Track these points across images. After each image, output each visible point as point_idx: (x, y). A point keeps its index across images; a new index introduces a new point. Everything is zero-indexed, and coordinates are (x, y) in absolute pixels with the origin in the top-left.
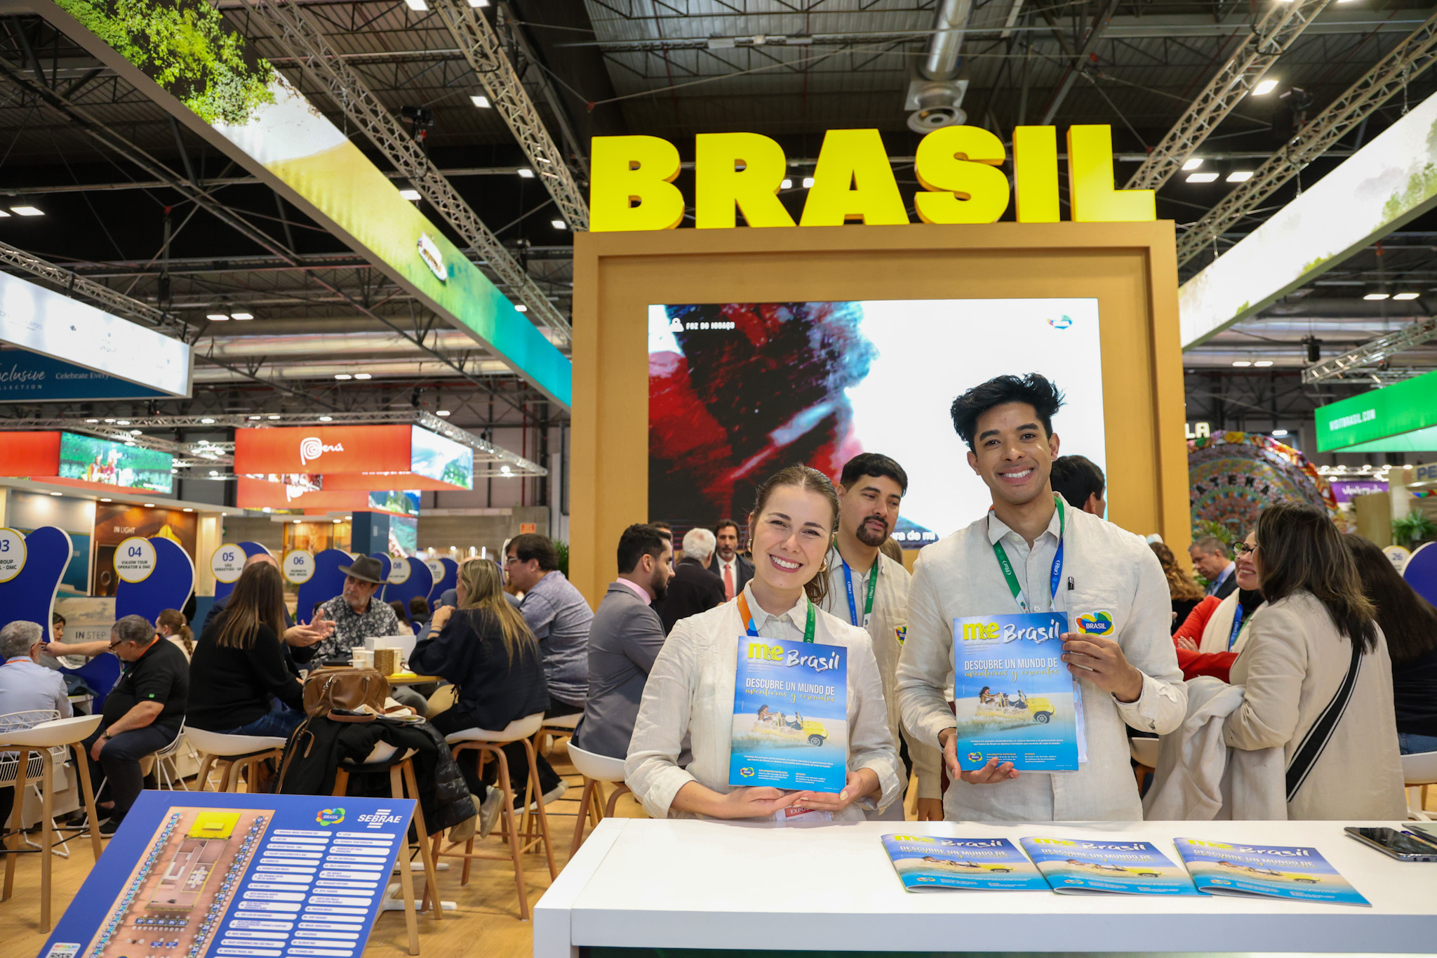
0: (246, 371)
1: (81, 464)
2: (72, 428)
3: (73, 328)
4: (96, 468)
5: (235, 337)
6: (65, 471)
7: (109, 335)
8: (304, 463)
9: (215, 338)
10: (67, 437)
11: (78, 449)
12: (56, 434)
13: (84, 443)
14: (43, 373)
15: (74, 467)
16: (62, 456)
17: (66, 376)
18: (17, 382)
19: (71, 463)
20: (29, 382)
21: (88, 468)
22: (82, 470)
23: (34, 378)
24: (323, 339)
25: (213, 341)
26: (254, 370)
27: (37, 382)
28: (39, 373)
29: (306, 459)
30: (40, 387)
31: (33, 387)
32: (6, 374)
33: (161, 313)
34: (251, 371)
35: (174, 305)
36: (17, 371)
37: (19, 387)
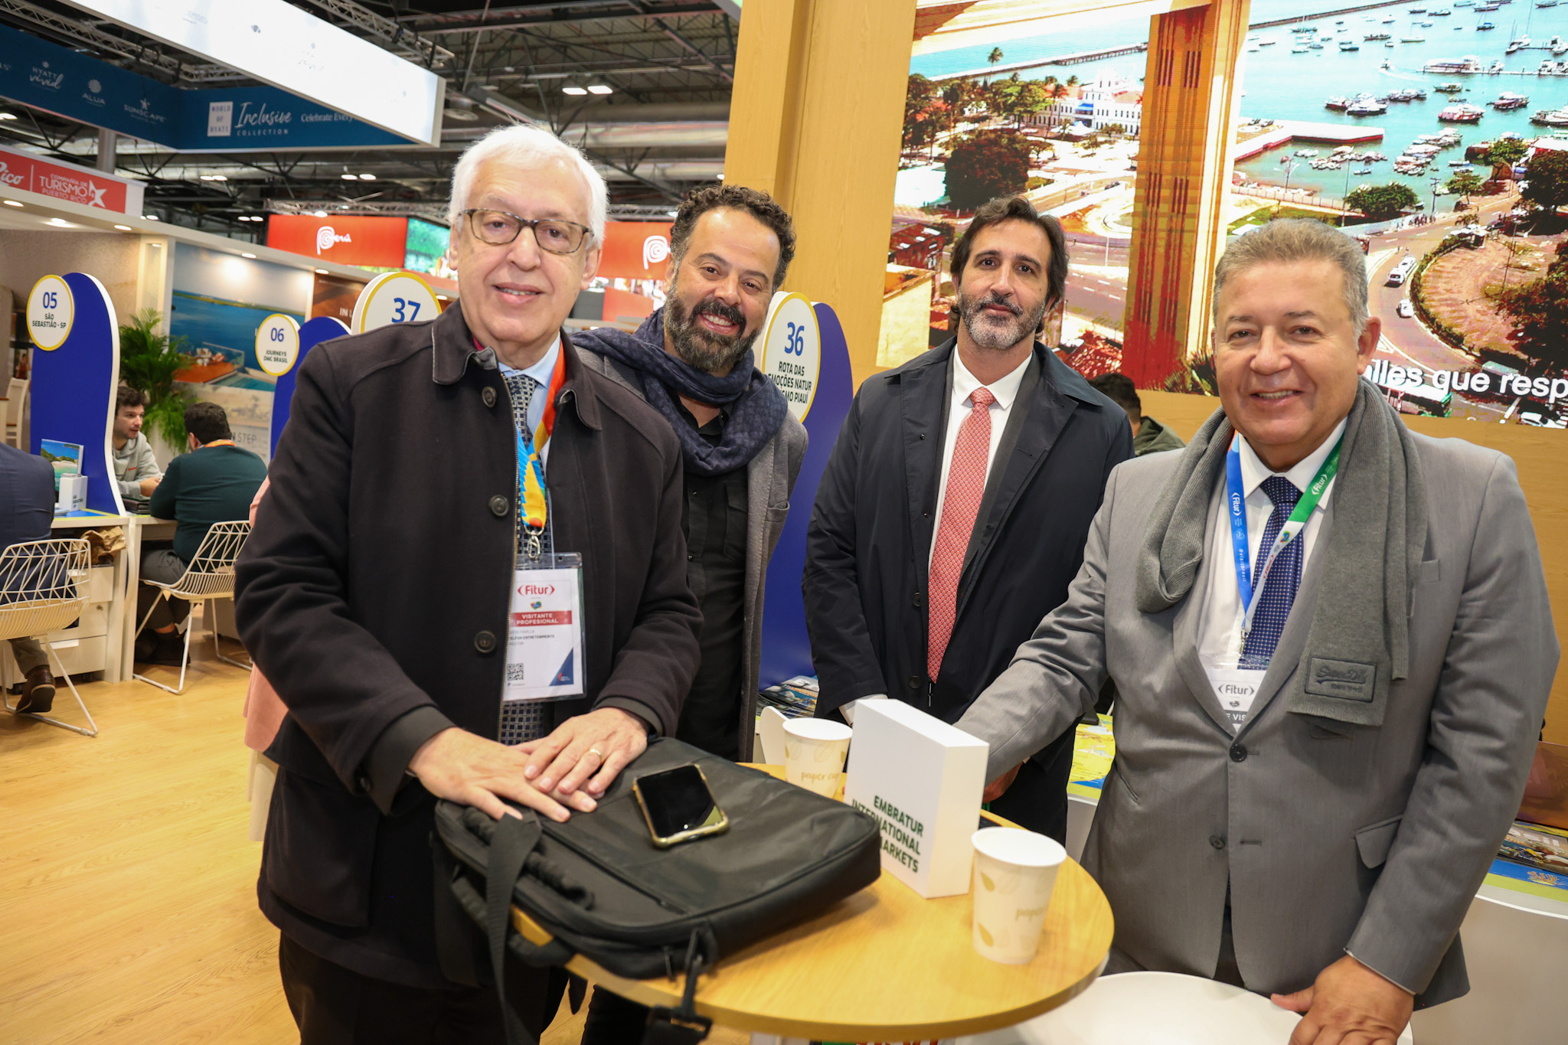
0: (624, 167)
1: (429, 256)
2: (419, 214)
3: (255, 28)
4: (445, 262)
5: (609, 124)
6: (411, 262)
7: (313, 46)
8: (646, 266)
9: (589, 124)
10: (415, 225)
11: (426, 239)
12: (403, 220)
13: (432, 233)
14: (289, 114)
15: (422, 259)
16: (409, 246)
17: (311, 118)
18: (265, 125)
19: (418, 254)
20: (277, 125)
21: (436, 262)
22: (429, 263)
23: (281, 120)
24: (702, 129)
25: (587, 128)
26: (632, 166)
27: (284, 125)
28: (285, 114)
29: (649, 263)
30: (286, 131)
31: (280, 132)
32: (255, 115)
33: (397, 26)
34: (629, 168)
35: (531, 77)
36: (266, 112)
37: (267, 132)
